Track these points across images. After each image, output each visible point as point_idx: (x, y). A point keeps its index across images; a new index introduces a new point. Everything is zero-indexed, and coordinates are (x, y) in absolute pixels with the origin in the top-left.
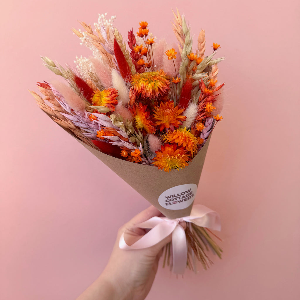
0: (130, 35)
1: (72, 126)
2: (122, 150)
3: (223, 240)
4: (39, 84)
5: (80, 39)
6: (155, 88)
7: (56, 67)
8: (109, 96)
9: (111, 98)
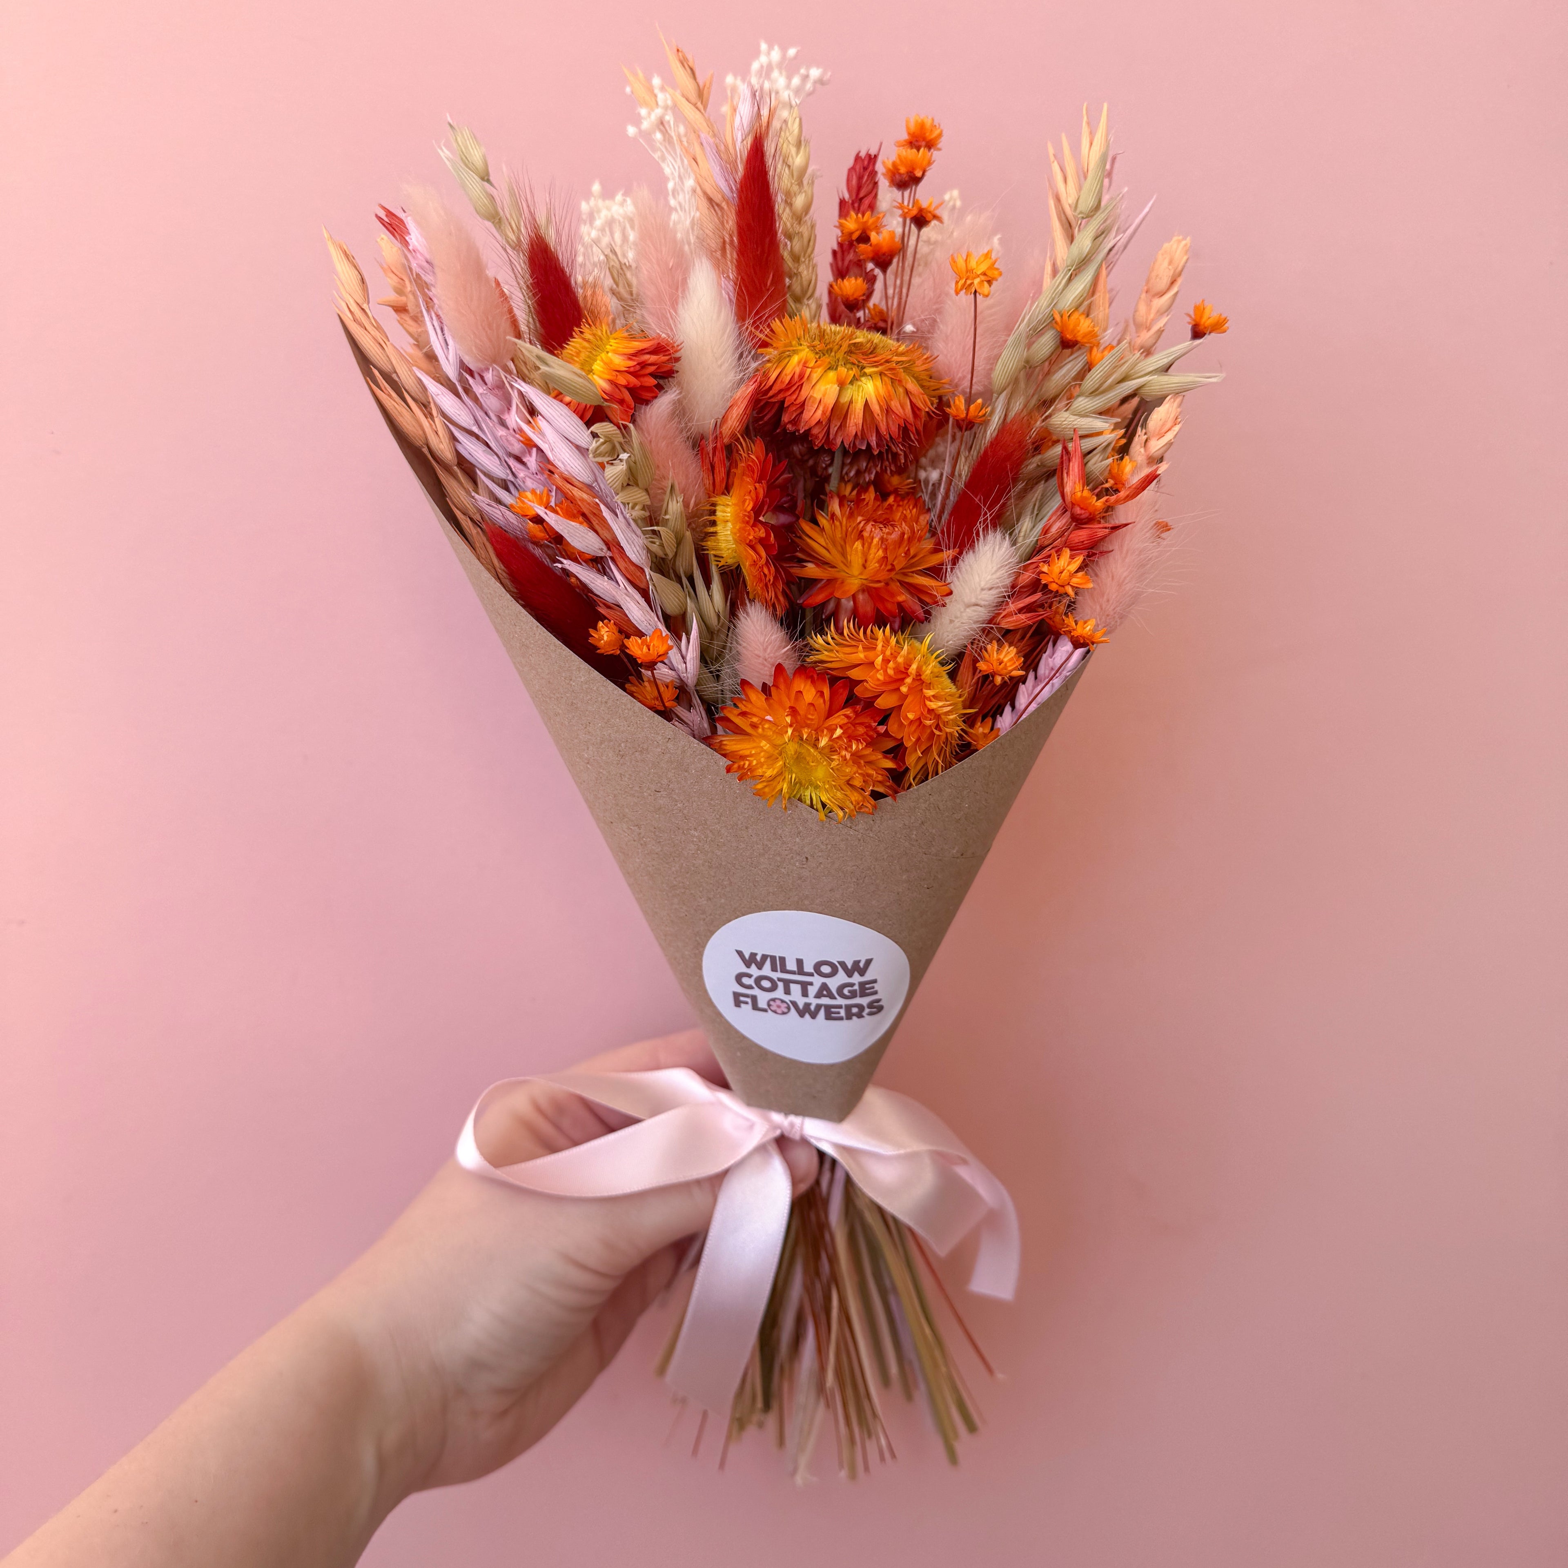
0: (858, 167)
1: (441, 446)
2: (603, 618)
3: (1000, 1376)
4: (382, 214)
5: (639, 114)
6: (851, 402)
7: (488, 181)
8: (632, 356)
9: (635, 363)
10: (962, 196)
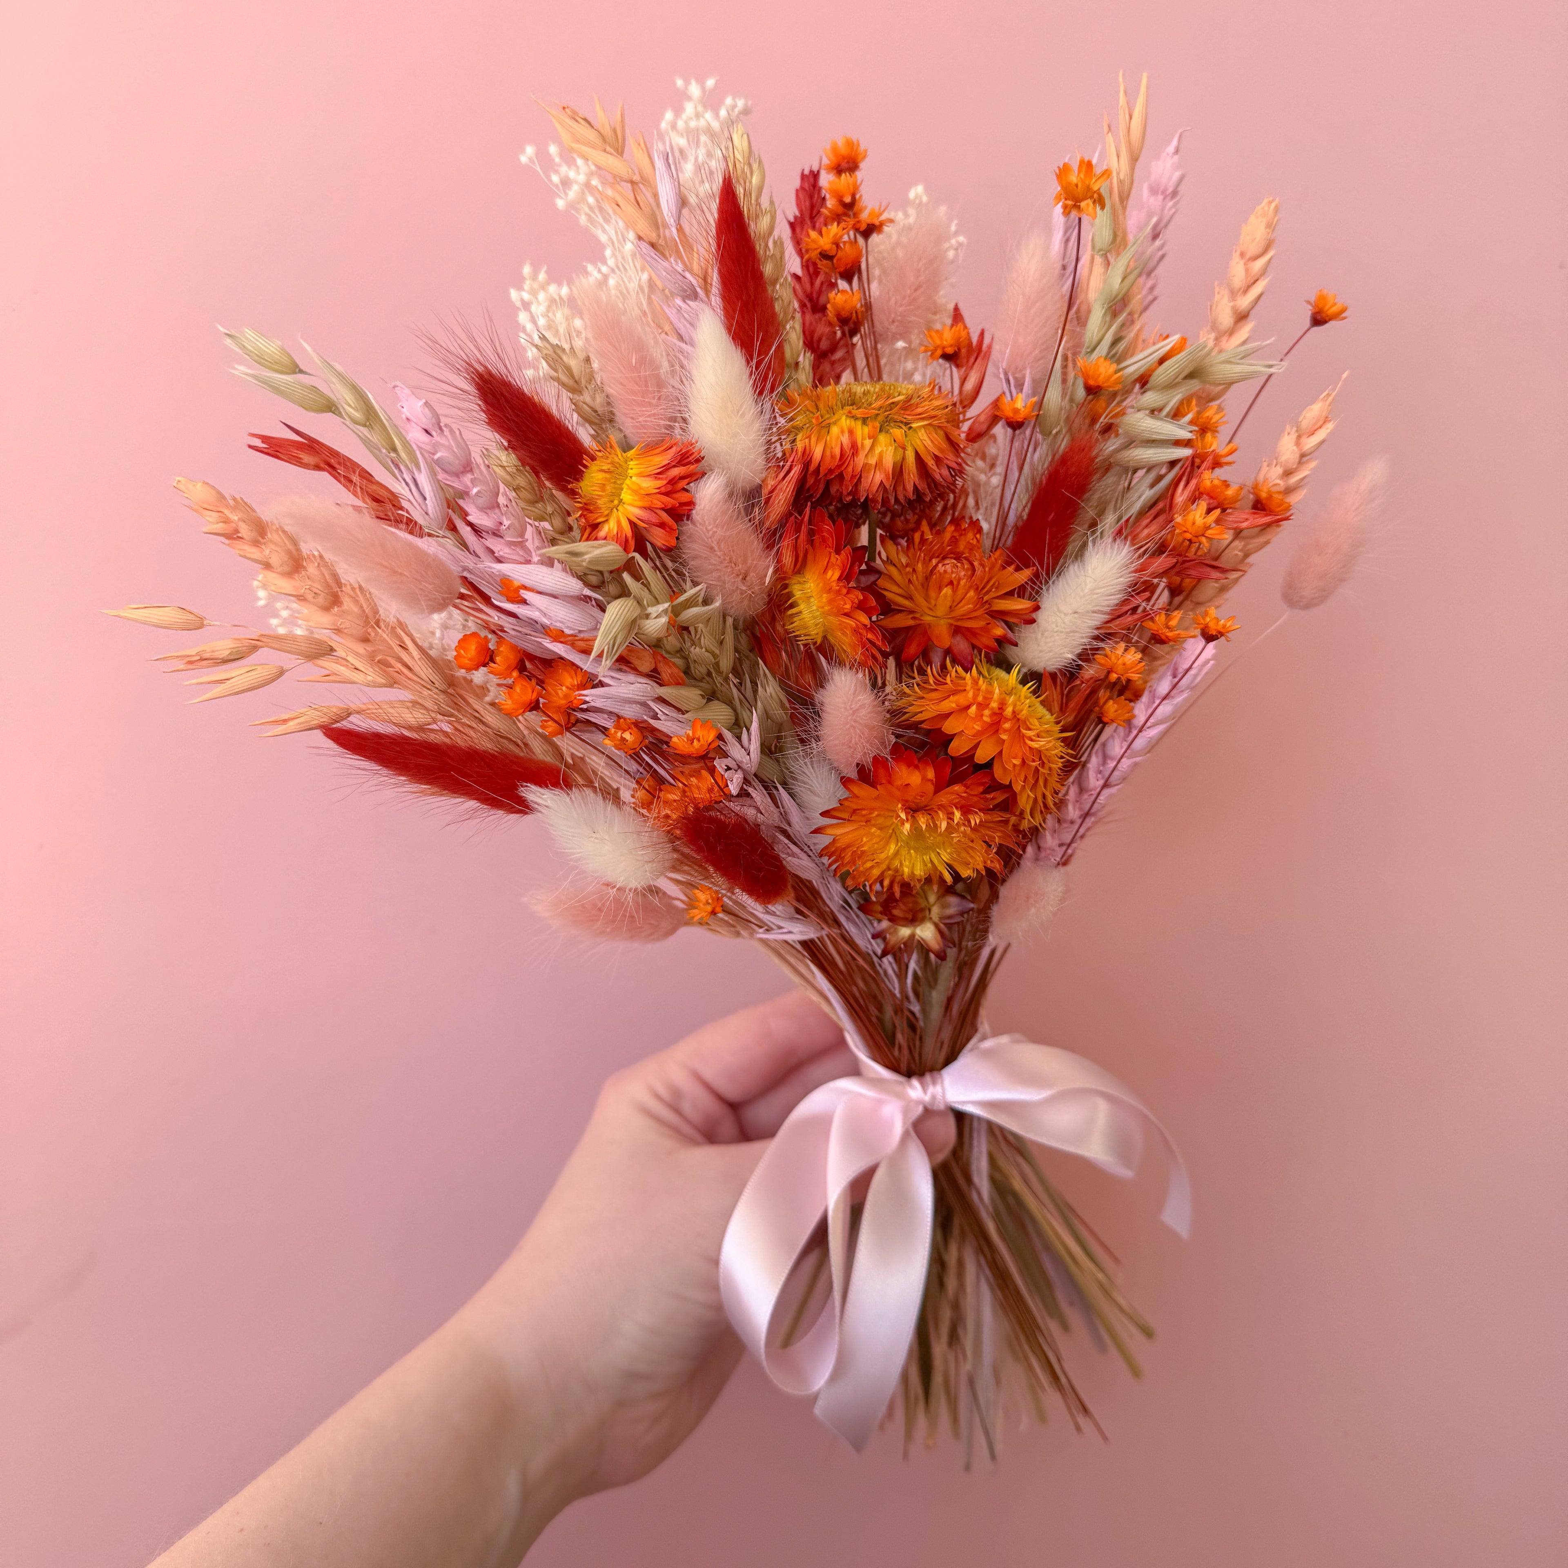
0: (806, 186)
4: (258, 443)
6: (905, 458)
7: (302, 371)
8: (658, 475)
9: (665, 482)
10: (927, 190)
